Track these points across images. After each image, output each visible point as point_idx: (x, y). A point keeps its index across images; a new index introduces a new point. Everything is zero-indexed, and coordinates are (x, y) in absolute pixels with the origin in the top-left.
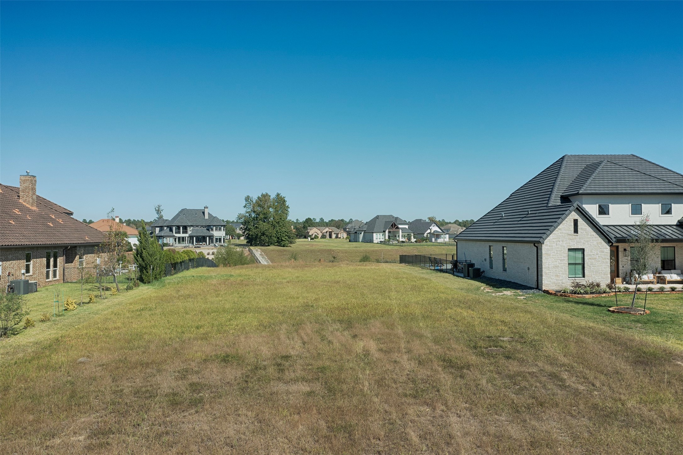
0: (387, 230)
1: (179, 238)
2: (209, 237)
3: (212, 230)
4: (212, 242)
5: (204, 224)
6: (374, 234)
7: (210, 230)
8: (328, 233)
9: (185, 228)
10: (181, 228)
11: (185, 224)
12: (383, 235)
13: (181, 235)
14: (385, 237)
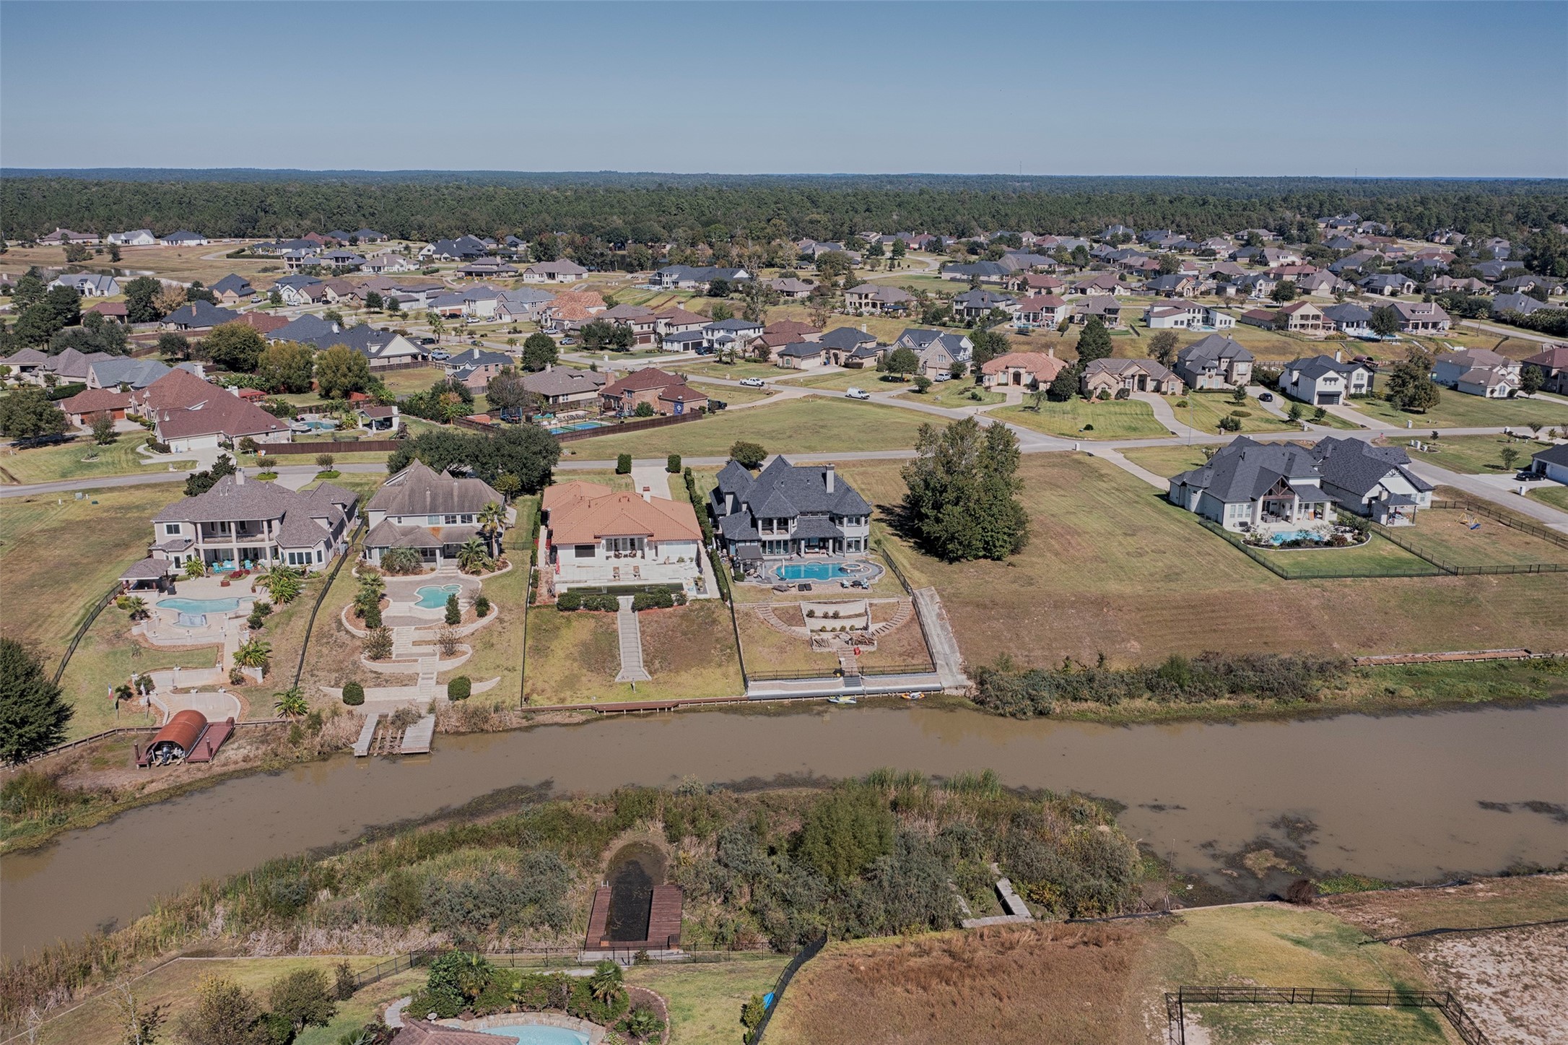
0: (1262, 499)
1: (771, 542)
2: (835, 540)
3: (841, 523)
4: (841, 548)
5: (824, 508)
6: (1227, 507)
7: (837, 522)
8: (1136, 378)
9: (783, 523)
10: (775, 522)
11: (784, 515)
12: (1249, 507)
13: (777, 535)
14: (1254, 513)
